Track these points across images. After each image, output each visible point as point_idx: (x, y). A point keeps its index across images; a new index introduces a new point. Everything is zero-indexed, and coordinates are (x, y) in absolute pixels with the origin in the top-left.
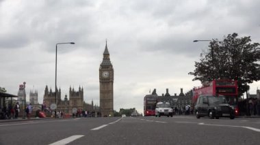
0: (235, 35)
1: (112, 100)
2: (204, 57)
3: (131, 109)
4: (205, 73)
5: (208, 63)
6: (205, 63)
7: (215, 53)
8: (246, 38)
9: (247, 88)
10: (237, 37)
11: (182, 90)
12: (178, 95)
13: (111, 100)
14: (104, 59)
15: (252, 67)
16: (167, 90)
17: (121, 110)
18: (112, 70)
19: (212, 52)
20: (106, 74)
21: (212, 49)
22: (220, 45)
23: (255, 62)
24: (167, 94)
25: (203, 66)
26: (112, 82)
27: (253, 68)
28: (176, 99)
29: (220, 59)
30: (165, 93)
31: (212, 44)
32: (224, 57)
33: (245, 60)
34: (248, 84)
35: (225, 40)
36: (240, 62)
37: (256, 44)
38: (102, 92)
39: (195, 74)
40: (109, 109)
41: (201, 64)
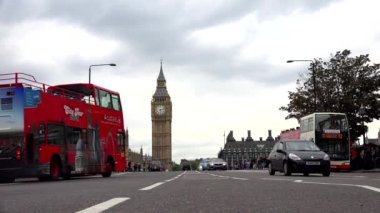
0: (347, 52)
1: (170, 146)
2: (302, 85)
3: (197, 160)
4: (303, 107)
5: (307, 94)
6: (304, 92)
7: (318, 79)
8: (362, 57)
9: (364, 130)
10: (349, 56)
11: (270, 132)
12: (264, 139)
13: (168, 147)
14: (158, 88)
15: (371, 99)
16: (249, 132)
17: (183, 161)
18: (170, 104)
19: (314, 78)
20: (160, 110)
21: (314, 72)
22: (325, 67)
23: (375, 92)
24: (249, 139)
25: (300, 97)
26: (170, 121)
27: (372, 101)
28: (262, 146)
29: (325, 88)
30: (246, 137)
31: (313, 65)
32: (331, 84)
33: (361, 89)
34: (365, 124)
35: (332, 60)
36: (354, 92)
37: (377, 66)
38: (155, 135)
39: (289, 110)
40: (165, 160)
41: (297, 95)
